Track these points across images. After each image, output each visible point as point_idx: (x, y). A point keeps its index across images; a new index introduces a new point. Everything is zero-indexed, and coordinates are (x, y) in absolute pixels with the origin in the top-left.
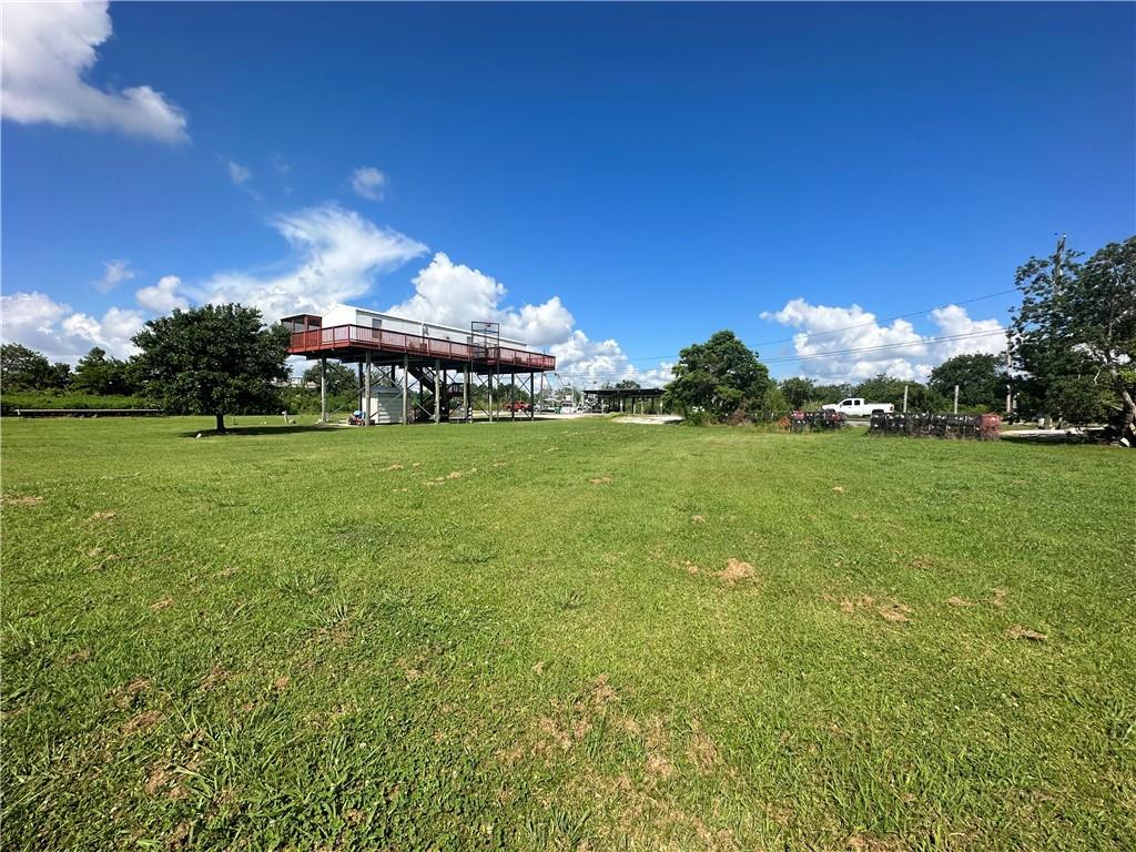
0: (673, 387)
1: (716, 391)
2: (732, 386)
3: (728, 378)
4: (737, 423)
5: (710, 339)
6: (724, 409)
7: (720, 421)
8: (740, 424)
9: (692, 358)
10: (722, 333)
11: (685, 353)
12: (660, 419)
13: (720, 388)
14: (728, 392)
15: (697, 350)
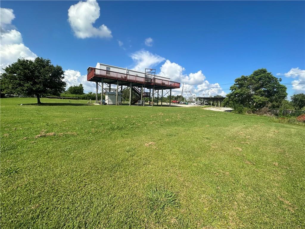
0: (229, 96)
1: (252, 98)
2: (262, 95)
3: (260, 92)
4: (263, 114)
5: (252, 73)
6: (256, 107)
7: (253, 112)
8: (265, 115)
9: (241, 83)
10: (259, 70)
11: (238, 80)
12: (223, 109)
13: (255, 96)
14: (259, 98)
15: (245, 79)
